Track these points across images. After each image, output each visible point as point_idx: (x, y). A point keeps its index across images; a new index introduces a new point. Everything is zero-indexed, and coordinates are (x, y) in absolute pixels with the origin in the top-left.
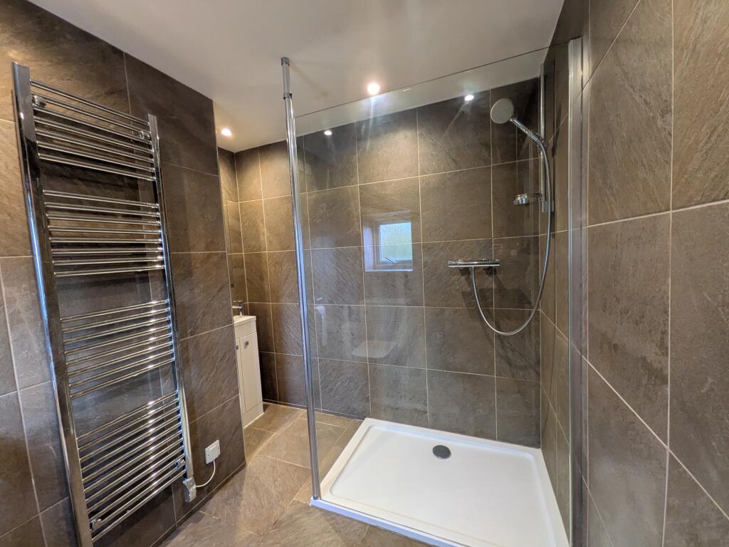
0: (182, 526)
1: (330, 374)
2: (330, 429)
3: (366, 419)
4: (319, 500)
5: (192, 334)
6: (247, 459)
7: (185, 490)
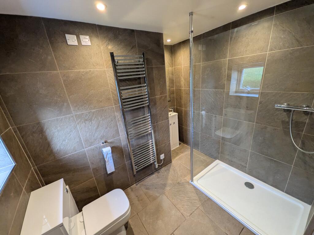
0: (155, 173)
1: (204, 140)
2: (201, 159)
3: (217, 160)
4: (192, 182)
5: (156, 123)
6: (172, 160)
7: (155, 165)
